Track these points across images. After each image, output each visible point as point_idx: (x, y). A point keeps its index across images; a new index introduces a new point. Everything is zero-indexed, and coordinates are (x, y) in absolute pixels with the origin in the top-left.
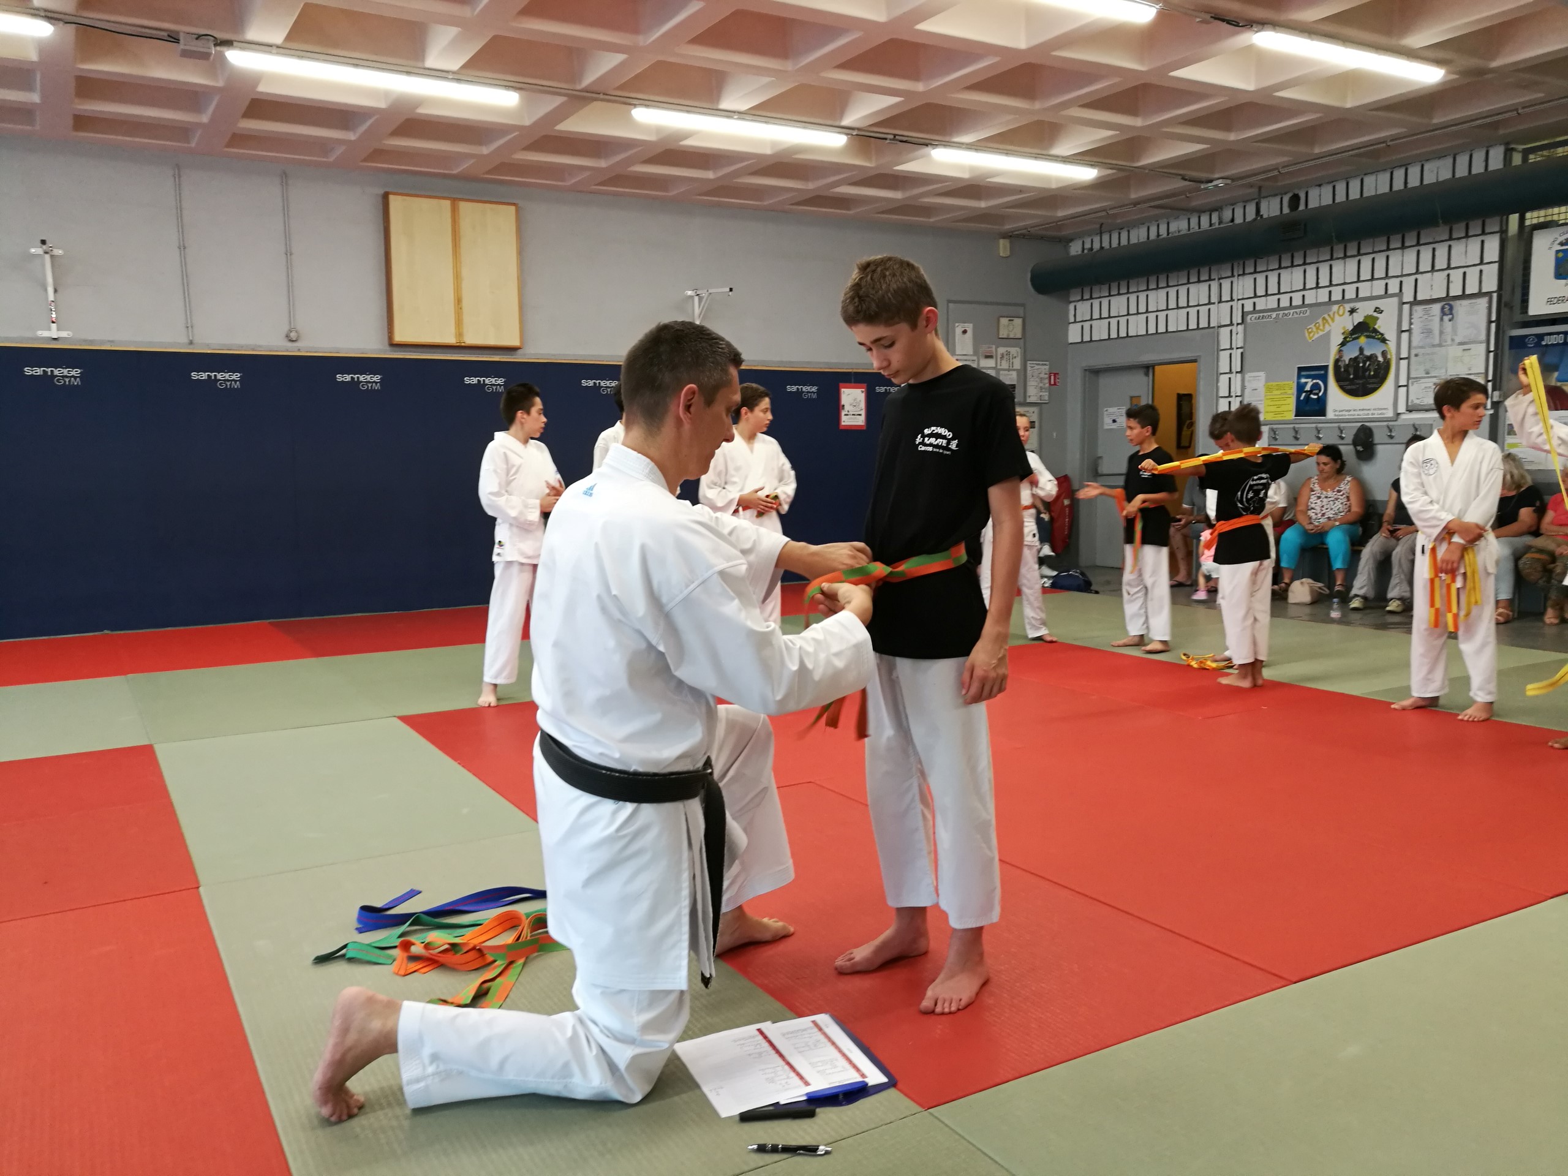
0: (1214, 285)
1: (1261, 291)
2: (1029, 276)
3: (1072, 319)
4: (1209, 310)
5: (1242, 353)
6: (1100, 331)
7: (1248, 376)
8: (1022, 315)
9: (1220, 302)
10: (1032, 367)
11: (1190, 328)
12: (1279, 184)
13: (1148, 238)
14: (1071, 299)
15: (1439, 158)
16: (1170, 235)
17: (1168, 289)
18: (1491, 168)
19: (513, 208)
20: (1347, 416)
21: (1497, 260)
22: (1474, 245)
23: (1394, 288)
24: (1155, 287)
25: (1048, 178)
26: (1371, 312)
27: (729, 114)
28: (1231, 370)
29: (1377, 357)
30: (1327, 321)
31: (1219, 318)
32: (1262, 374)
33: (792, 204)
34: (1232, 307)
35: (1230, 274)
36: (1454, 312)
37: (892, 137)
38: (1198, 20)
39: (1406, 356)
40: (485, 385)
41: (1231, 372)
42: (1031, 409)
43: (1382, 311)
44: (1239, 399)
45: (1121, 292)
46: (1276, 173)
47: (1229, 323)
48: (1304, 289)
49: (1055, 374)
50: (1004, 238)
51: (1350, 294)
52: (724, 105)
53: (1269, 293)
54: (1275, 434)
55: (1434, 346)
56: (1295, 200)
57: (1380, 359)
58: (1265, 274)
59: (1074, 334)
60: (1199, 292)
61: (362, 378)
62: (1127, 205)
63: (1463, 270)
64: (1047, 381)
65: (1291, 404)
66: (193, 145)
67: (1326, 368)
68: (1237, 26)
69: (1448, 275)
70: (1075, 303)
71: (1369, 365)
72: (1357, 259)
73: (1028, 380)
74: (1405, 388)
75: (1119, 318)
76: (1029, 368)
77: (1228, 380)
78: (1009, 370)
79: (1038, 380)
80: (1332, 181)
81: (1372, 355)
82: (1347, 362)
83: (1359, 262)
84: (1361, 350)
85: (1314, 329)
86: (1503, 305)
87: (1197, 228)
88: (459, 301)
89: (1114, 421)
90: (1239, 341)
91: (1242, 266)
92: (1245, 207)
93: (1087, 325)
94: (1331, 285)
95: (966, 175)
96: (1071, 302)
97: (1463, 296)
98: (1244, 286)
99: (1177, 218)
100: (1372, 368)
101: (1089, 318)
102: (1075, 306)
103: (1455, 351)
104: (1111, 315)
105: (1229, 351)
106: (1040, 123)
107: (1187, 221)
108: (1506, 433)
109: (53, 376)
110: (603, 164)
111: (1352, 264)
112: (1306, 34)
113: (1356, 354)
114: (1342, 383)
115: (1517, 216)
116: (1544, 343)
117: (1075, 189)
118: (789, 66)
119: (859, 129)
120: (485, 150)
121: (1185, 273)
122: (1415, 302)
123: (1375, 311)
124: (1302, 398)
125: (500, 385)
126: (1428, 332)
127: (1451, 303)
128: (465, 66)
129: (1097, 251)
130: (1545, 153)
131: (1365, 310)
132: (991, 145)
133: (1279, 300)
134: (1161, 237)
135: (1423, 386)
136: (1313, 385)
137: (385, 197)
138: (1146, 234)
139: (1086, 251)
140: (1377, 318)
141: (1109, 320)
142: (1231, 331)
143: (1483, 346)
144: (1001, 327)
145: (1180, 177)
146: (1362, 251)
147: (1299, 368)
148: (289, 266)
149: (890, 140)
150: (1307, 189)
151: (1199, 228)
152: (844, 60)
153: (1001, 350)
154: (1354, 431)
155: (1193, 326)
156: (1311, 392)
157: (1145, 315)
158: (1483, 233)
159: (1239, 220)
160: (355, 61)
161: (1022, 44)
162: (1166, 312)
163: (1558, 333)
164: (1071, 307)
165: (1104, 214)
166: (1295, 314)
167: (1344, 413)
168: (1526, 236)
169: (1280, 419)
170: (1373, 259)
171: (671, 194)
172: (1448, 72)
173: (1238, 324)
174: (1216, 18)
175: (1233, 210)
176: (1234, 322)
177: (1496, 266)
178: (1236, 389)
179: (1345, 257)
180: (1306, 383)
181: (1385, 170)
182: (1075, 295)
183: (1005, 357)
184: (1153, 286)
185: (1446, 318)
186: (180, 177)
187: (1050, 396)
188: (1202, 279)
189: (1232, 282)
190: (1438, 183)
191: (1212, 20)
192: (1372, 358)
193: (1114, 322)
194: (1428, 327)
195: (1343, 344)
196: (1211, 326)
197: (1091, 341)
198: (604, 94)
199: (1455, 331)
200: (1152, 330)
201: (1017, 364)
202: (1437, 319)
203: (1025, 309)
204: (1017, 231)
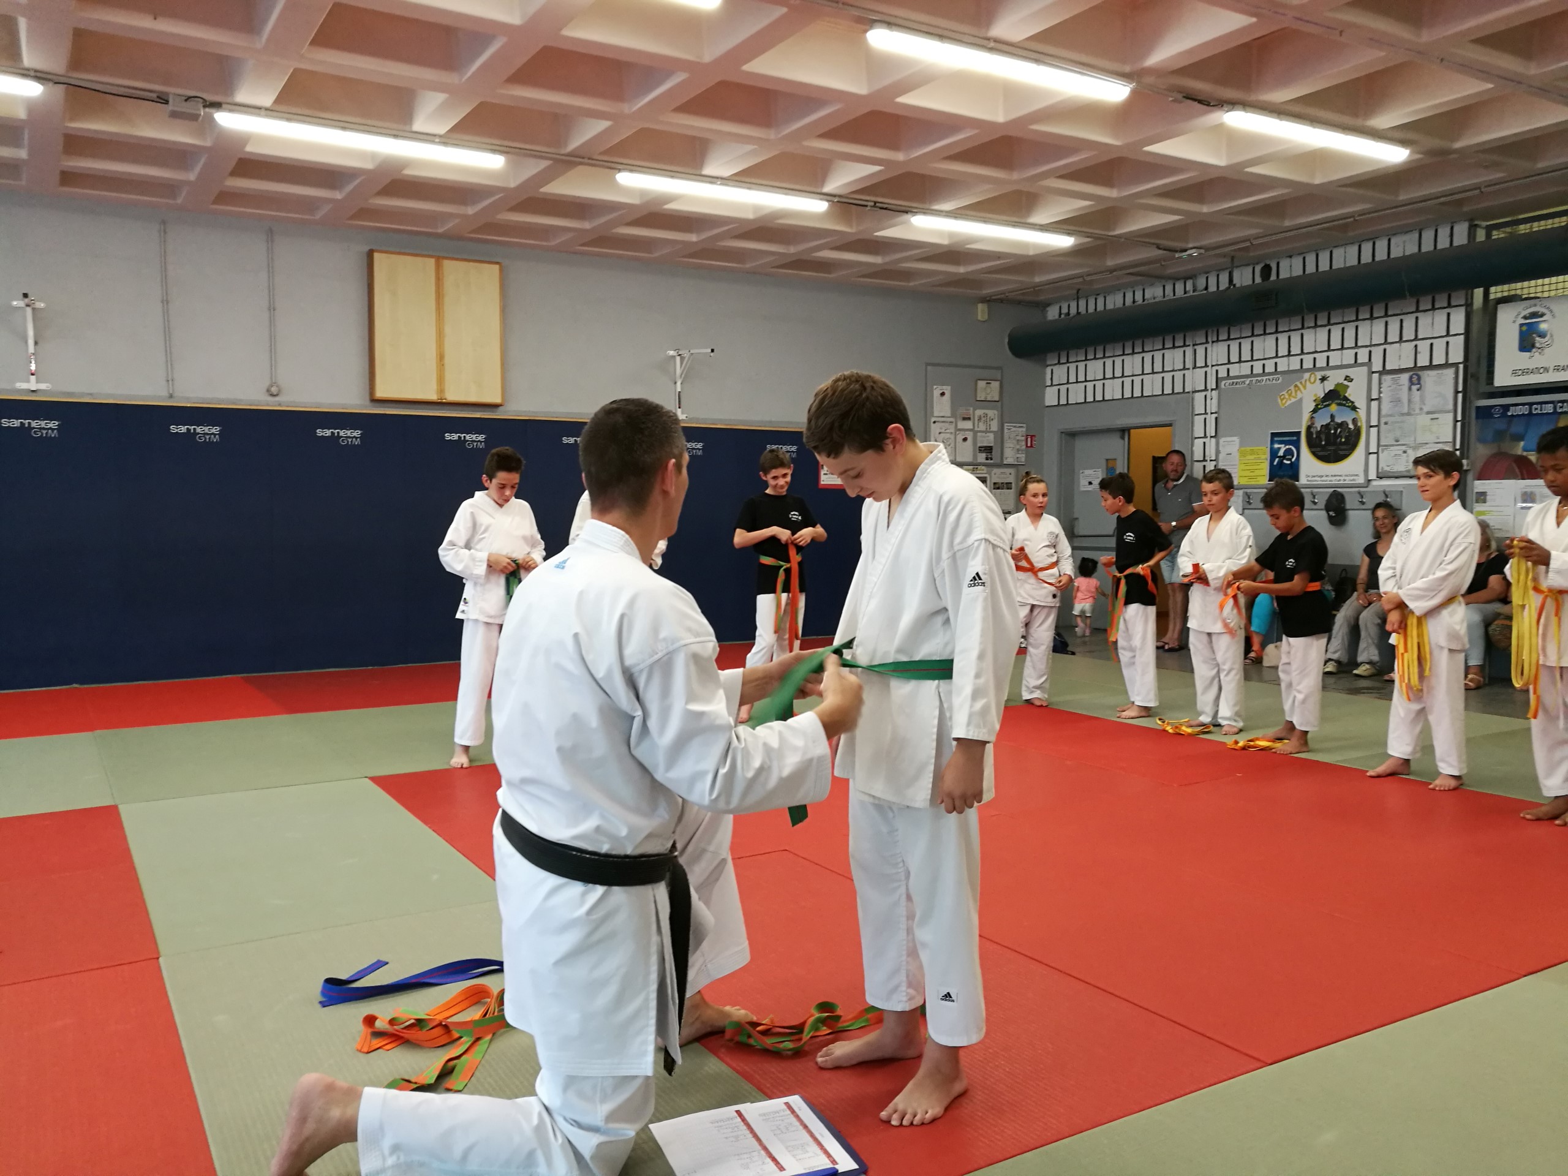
0: (1189, 351)
1: (1234, 358)
2: (1007, 340)
3: (1049, 383)
4: (1184, 375)
5: (1216, 418)
6: (1076, 395)
7: (1222, 440)
8: (999, 378)
9: (1195, 367)
10: (1009, 429)
11: (1165, 393)
12: (1252, 254)
13: (1124, 304)
14: (1048, 364)
15: (1406, 232)
16: (1146, 302)
17: (1144, 355)
18: (1455, 244)
19: (497, 267)
20: (1319, 481)
21: (1463, 332)
22: (1440, 317)
23: (1363, 357)
24: (1131, 352)
25: (1026, 245)
26: (1341, 380)
27: (713, 179)
28: (1205, 435)
29: (1347, 424)
30: (1299, 389)
31: (1193, 383)
32: (1236, 439)
33: (774, 267)
34: (1206, 372)
35: (1204, 341)
36: (1422, 382)
37: (872, 204)
38: (1171, 99)
39: (1376, 424)
40: (465, 441)
41: (1205, 436)
42: (1008, 471)
43: (1352, 380)
44: (1214, 463)
45: (1097, 357)
46: (1248, 244)
47: (1203, 388)
48: (1277, 356)
49: (1032, 437)
50: (982, 302)
51: (1321, 362)
52: (708, 170)
53: (1242, 359)
54: (1249, 498)
55: (1403, 414)
56: (1266, 271)
57: (1351, 426)
58: (1239, 341)
59: (1050, 397)
60: (1174, 357)
61: (342, 433)
62: (1102, 272)
63: (1429, 342)
64: (1024, 443)
65: (1264, 469)
66: (179, 201)
67: (1298, 434)
68: (1208, 105)
69: (1416, 346)
70: (1052, 367)
71: (1340, 432)
72: (1328, 328)
73: (1005, 442)
74: (1376, 455)
75: (1094, 382)
76: (1006, 431)
77: (1202, 444)
78: (986, 432)
79: (1015, 442)
80: (1302, 253)
81: (1342, 422)
82: (1319, 429)
83: (1329, 331)
84: (1332, 417)
85: (1287, 397)
86: (1469, 376)
87: (1172, 294)
88: (441, 357)
89: (1090, 483)
90: (1213, 406)
91: (1215, 333)
92: (1218, 276)
93: (1063, 388)
94: (1302, 353)
95: (945, 242)
96: (1048, 366)
97: (1431, 367)
98: (1218, 352)
99: (1152, 285)
100: (1343, 436)
101: (1065, 381)
102: (1052, 370)
103: (1423, 420)
104: (1088, 379)
105: (1204, 416)
106: (1019, 193)
107: (1162, 288)
108: (1474, 501)
109: (30, 428)
110: (587, 225)
111: (1322, 334)
112: (1276, 115)
113: (1329, 420)
114: (1313, 450)
115: (1481, 289)
116: (1509, 414)
117: (1053, 256)
118: (771, 134)
119: (840, 196)
120: (470, 211)
121: (1161, 338)
122: (1384, 372)
123: (1345, 380)
124: (1275, 463)
125: (481, 442)
126: (1397, 401)
127: (1419, 373)
128: (453, 130)
129: (1074, 316)
130: (1508, 230)
131: (1335, 378)
132: (968, 212)
133: (1252, 366)
134: (1136, 304)
135: (1393, 454)
136: (1285, 450)
137: (370, 255)
138: (1123, 299)
139: (1063, 316)
140: (1348, 387)
141: (1085, 384)
142: (1206, 396)
143: (1451, 416)
144: (978, 391)
145: (1155, 246)
146: (1332, 322)
147: (1272, 433)
148: (272, 322)
149: (871, 206)
150: (1278, 260)
151: (1174, 295)
152: (826, 129)
153: (979, 412)
154: (1326, 497)
155: (1168, 390)
156: (1284, 457)
157: (1121, 380)
158: (1449, 306)
159: (1212, 288)
160: (342, 124)
161: (1000, 118)
162: (1141, 377)
163: (1523, 404)
164: (1049, 370)
165: (1081, 280)
166: (1268, 382)
167: (1316, 478)
168: (1491, 309)
169: (1253, 483)
170: (1343, 329)
171: (656, 255)
172: (1412, 153)
173: (1212, 390)
174: (1187, 98)
175: (1207, 278)
176: (1209, 387)
177: (1462, 337)
178: (1211, 452)
179: (1316, 326)
180: (1279, 449)
181: (1352, 243)
182: (1052, 359)
183: (983, 419)
184: (1128, 351)
185: (1414, 388)
186: (165, 232)
187: (1026, 457)
188: (1176, 345)
189: (1206, 349)
190: (1404, 258)
191: (1184, 99)
192: (1343, 425)
193: (1090, 385)
194: (1398, 396)
195: (1315, 411)
196: (1186, 391)
197: (1068, 404)
198: (589, 159)
199: (1423, 401)
200: (1128, 394)
201: (995, 426)
202: (1405, 388)
203: (1002, 372)
204: (995, 295)
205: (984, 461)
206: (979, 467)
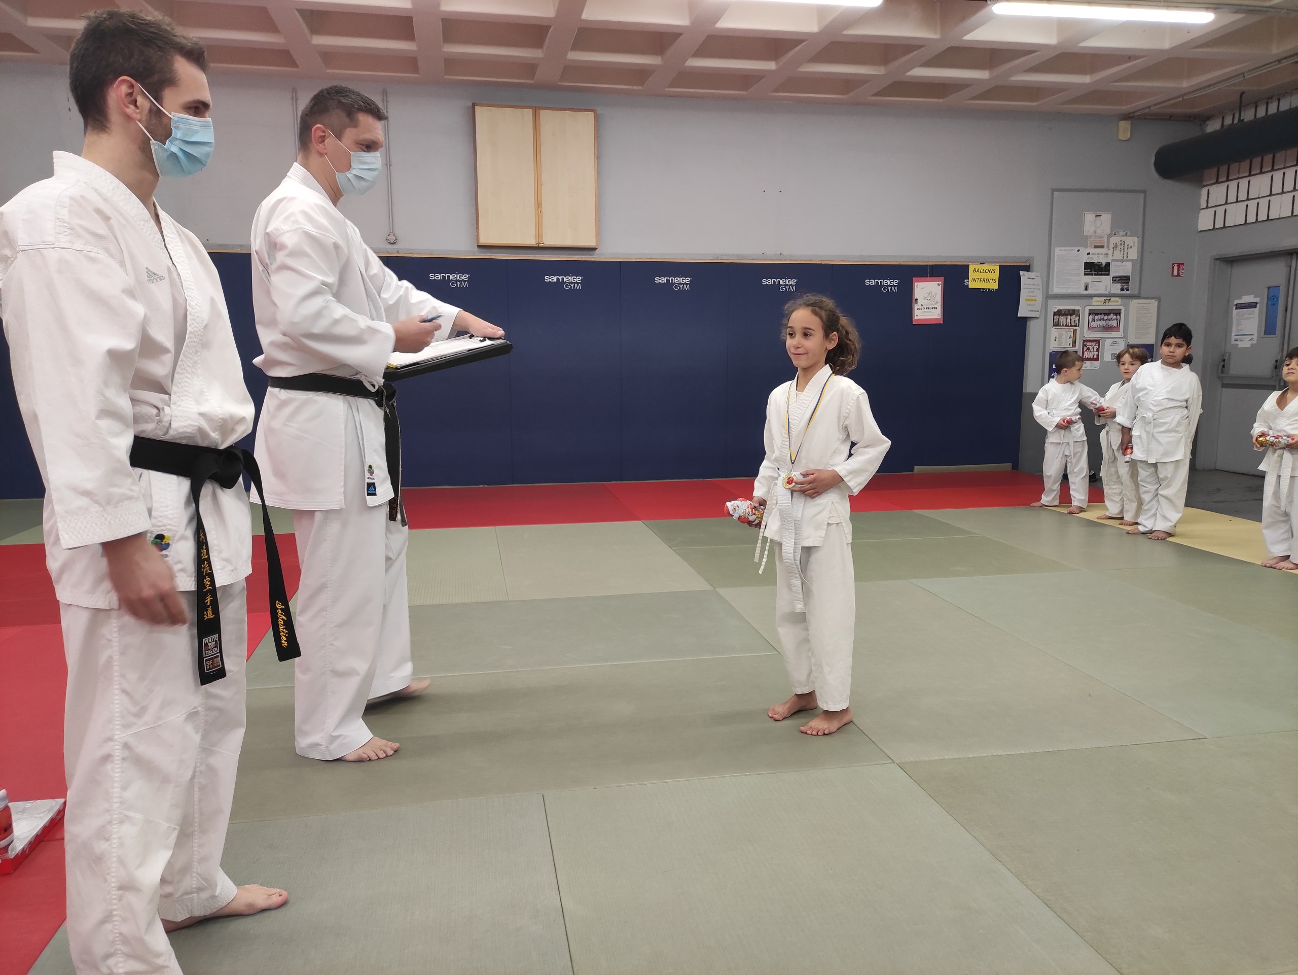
2: (1153, 159)
3: (1204, 205)
6: (1236, 216)
8: (1142, 202)
14: (1205, 183)
19: (591, 115)
40: (563, 283)
45: (1264, 170)
49: (1179, 265)
50: (1124, 119)
59: (1205, 221)
61: (452, 277)
62: (1269, 64)
66: (301, 68)
70: (1209, 187)
75: (1259, 200)
78: (1122, 261)
88: (539, 205)
93: (1220, 211)
96: (1204, 186)
101: (1224, 202)
102: (1209, 190)
104: (1250, 197)
125: (578, 283)
129: (1238, 125)
137: (473, 108)
139: (1225, 128)
141: (1247, 202)
148: (389, 177)
153: (1115, 240)
157: (1292, 194)
164: (1204, 191)
165: (1240, 78)
182: (1209, 178)
183: (1120, 247)
186: (296, 99)
193: (1252, 205)
197: (1224, 227)
201: (1134, 254)
203: (1145, 196)
204: (1139, 110)
205: (1119, 292)
206: (1112, 299)
